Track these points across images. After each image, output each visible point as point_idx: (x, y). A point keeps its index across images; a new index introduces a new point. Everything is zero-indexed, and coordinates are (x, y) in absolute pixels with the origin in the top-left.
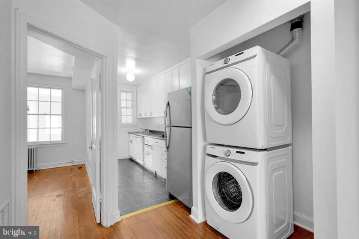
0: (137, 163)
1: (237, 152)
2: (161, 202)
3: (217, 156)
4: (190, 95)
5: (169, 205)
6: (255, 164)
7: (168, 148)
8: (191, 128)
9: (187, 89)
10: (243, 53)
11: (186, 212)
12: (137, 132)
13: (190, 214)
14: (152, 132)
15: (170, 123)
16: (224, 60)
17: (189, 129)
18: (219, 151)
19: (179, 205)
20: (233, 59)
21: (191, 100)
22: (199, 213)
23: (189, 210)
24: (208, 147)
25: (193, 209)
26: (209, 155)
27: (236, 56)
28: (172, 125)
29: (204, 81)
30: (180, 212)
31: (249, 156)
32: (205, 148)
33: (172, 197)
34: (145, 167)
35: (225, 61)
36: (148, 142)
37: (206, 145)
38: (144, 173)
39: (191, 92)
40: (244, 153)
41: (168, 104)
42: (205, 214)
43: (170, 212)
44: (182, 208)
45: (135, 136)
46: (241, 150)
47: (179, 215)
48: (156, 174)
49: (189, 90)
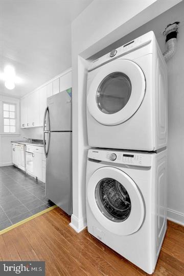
0: (19, 170)
1: (124, 155)
2: (40, 210)
3: (100, 161)
4: (71, 96)
5: (47, 212)
6: (148, 168)
7: (47, 154)
8: (71, 131)
9: (67, 90)
10: (133, 42)
11: (66, 220)
12: (20, 141)
13: (70, 222)
14: (35, 141)
15: (50, 129)
16: (109, 53)
17: (69, 133)
18: (103, 155)
19: (59, 212)
20: (120, 50)
21: (71, 102)
22: (79, 221)
23: (69, 218)
24: (91, 151)
25: (73, 217)
26: (91, 160)
27: (124, 46)
28: (51, 130)
29: (87, 80)
30: (59, 220)
31: (139, 159)
32: (86, 153)
33: (51, 204)
34: (27, 173)
35: (111, 54)
36: (29, 150)
37: (88, 150)
38: (26, 180)
39: (71, 93)
40: (132, 156)
41: (48, 109)
42: (85, 221)
43: (47, 222)
44: (61, 214)
45: (17, 144)
46: (129, 152)
47: (57, 225)
48: (37, 179)
49: (69, 91)
